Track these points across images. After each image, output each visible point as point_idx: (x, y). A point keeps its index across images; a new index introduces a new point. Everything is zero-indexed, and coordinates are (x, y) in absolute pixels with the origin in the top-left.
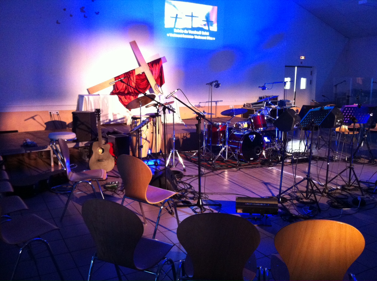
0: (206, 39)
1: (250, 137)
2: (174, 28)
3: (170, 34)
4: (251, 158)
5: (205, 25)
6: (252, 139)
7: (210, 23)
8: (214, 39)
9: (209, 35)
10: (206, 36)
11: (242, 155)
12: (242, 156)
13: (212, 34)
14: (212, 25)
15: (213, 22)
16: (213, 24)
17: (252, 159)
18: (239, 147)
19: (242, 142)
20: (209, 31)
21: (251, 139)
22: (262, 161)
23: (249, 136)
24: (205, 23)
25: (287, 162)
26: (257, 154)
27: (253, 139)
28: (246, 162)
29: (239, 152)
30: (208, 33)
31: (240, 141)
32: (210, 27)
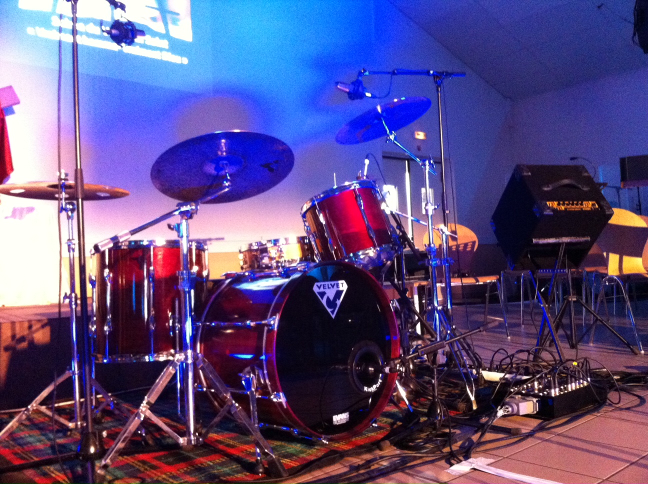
0: (160, 58)
1: (322, 294)
2: (53, 13)
3: (37, 28)
4: (337, 414)
5: (154, 19)
6: (331, 304)
7: (169, 16)
8: (185, 61)
9: (167, 47)
10: (161, 50)
11: (282, 399)
12: (286, 411)
13: (176, 46)
14: (175, 22)
15: (178, 14)
16: (178, 20)
17: (340, 418)
18: (263, 357)
19: (275, 321)
20: (166, 36)
21: (324, 302)
22: (390, 420)
23: (316, 289)
24: (157, 14)
25: (518, 414)
26: (366, 389)
27: (339, 302)
28: (310, 444)
29: (266, 386)
30: (165, 44)
31: (265, 318)
32: (170, 26)
